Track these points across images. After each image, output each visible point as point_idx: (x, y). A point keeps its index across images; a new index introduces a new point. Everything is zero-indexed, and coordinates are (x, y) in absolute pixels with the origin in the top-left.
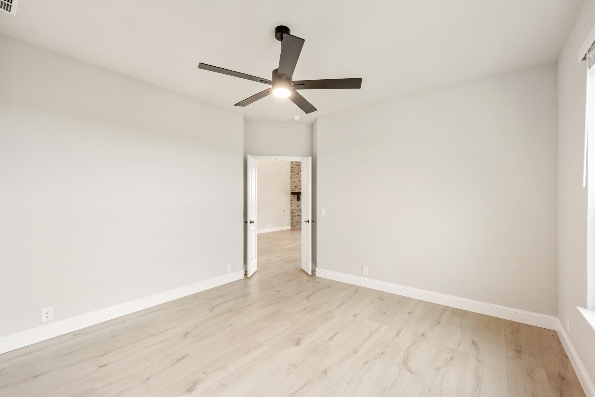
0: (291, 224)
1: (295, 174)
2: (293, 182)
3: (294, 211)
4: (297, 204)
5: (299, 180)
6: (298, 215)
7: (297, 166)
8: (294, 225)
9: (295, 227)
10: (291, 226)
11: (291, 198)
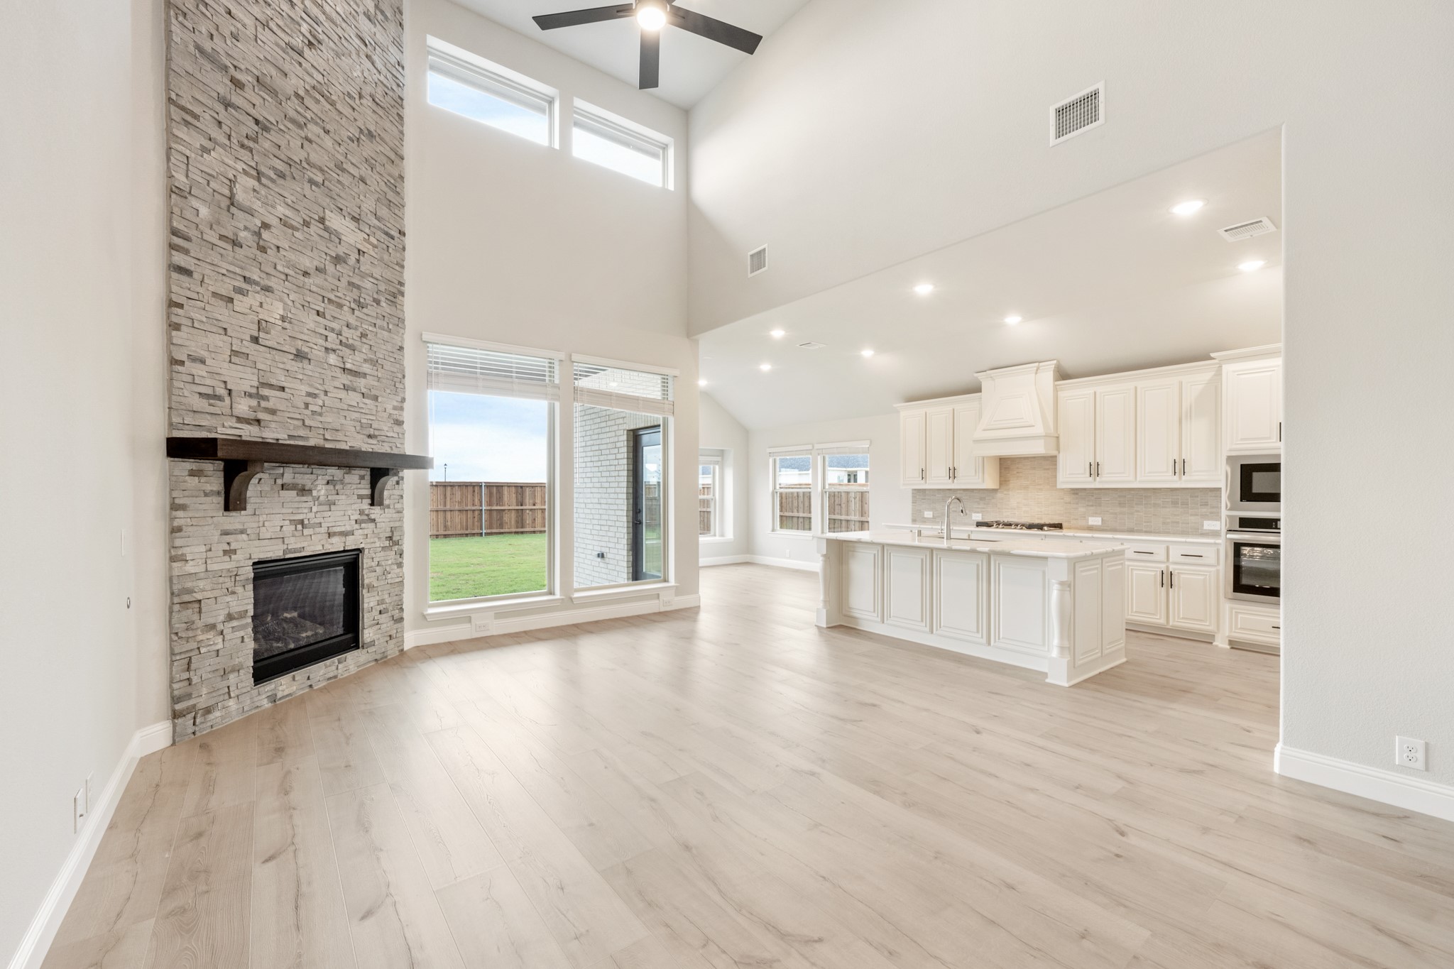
0: (175, 700)
1: (208, 296)
2: (194, 359)
3: (203, 589)
4: (225, 533)
5: (235, 353)
6: (230, 617)
7: (222, 237)
8: (202, 702)
9: (208, 711)
10: (175, 715)
11: (173, 484)
